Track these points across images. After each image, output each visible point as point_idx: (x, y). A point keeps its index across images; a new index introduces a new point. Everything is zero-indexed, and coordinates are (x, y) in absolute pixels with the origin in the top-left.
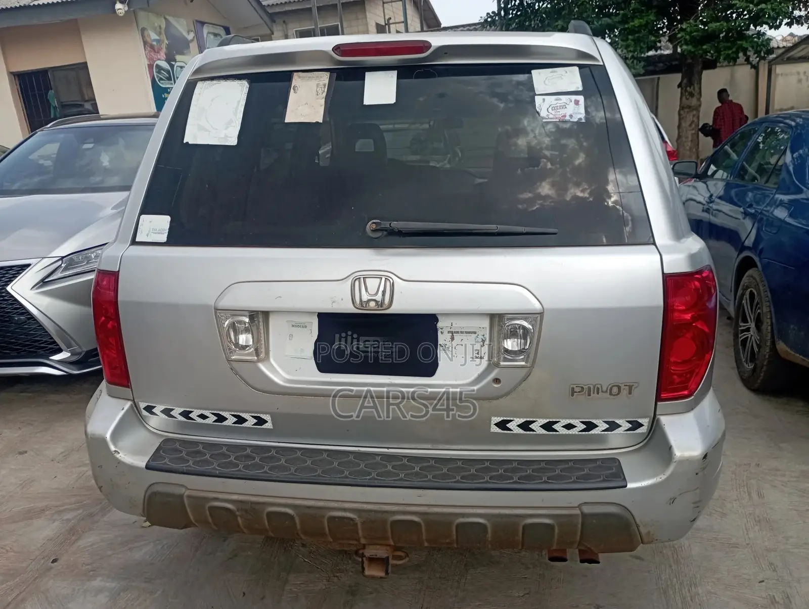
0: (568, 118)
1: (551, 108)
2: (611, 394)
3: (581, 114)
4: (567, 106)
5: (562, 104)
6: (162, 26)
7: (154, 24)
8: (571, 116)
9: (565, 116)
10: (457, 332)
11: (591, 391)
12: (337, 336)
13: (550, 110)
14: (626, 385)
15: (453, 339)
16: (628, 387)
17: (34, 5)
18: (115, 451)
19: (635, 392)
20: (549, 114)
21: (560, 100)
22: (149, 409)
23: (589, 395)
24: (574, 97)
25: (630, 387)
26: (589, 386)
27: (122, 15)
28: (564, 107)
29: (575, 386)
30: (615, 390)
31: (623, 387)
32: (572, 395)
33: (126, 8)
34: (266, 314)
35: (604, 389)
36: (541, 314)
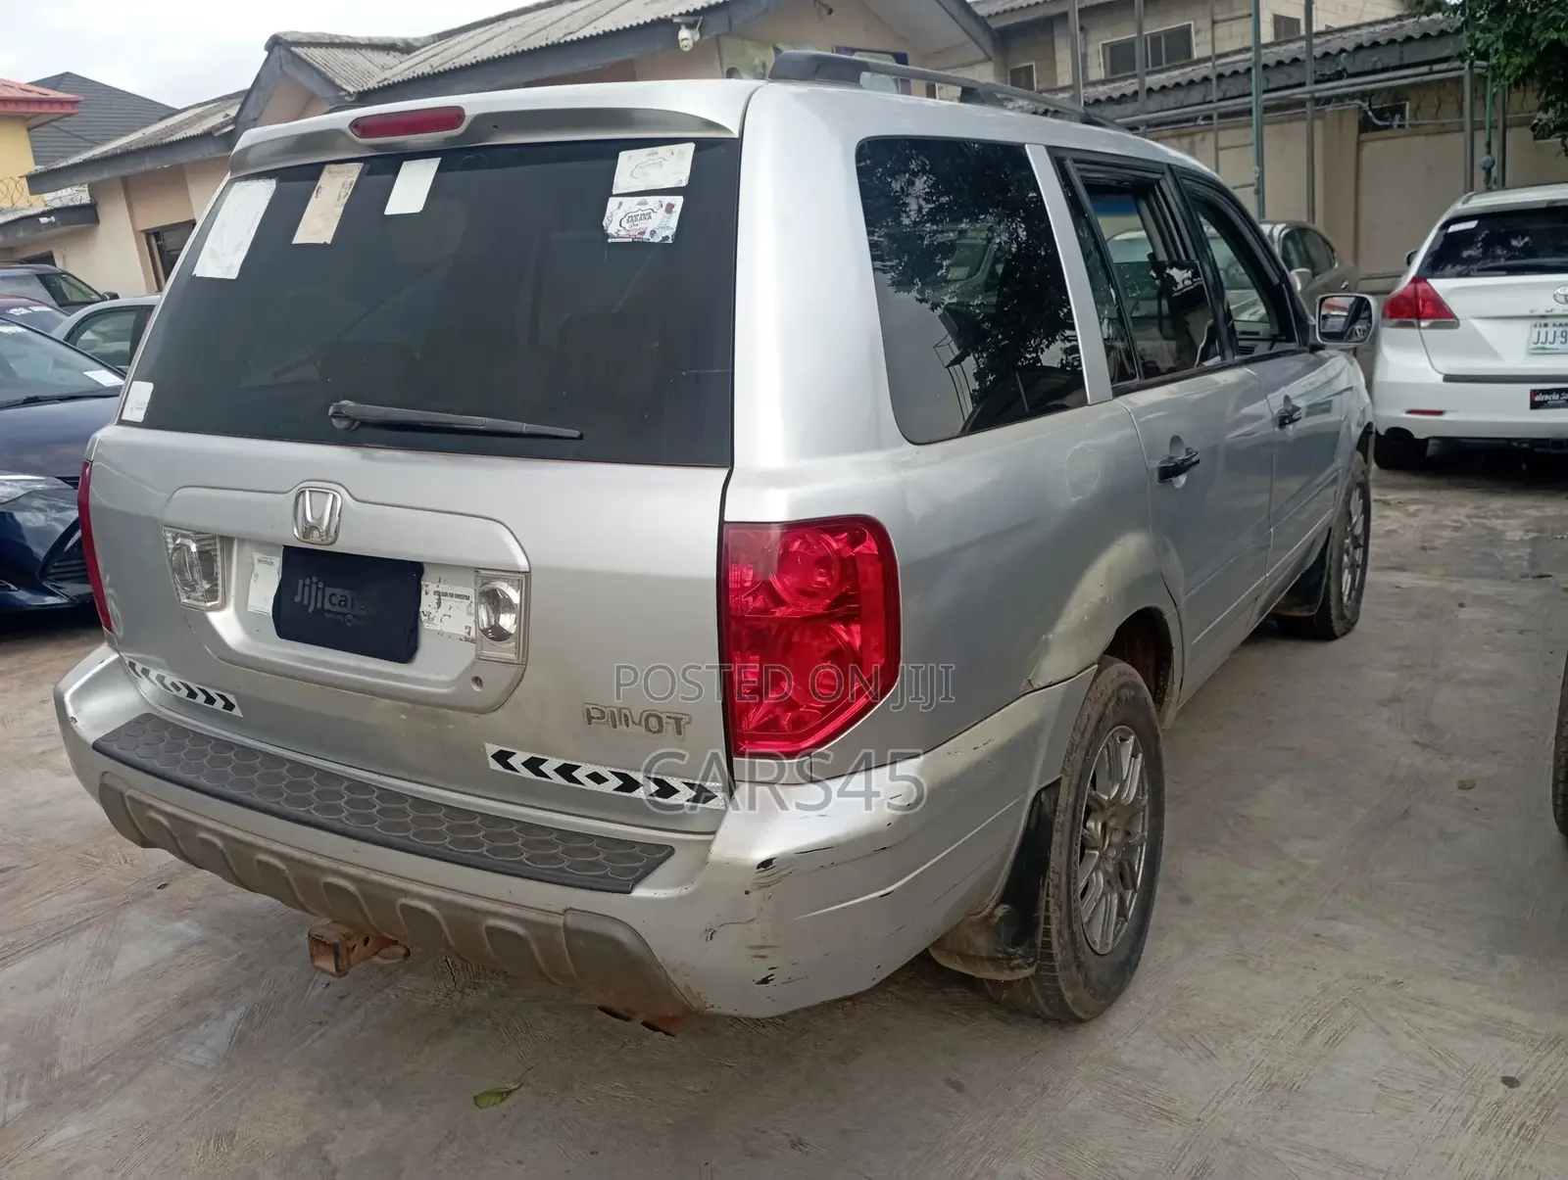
0: (647, 236)
1: (625, 220)
2: (648, 729)
3: (668, 228)
4: (652, 214)
5: (645, 212)
6: (767, 64)
7: (753, 59)
8: (653, 233)
9: (643, 233)
10: (445, 594)
11: (619, 718)
12: (301, 582)
13: (624, 223)
14: (670, 718)
15: (439, 604)
16: (673, 721)
17: (565, 41)
18: (73, 718)
19: (688, 730)
20: (620, 228)
21: (646, 203)
22: (145, 672)
23: (615, 726)
24: (667, 199)
25: (678, 721)
26: (612, 709)
27: (687, 49)
28: (647, 217)
29: (590, 707)
30: (653, 722)
31: (665, 720)
32: (590, 723)
33: (697, 37)
34: (227, 541)
35: (637, 720)
36: (527, 574)
